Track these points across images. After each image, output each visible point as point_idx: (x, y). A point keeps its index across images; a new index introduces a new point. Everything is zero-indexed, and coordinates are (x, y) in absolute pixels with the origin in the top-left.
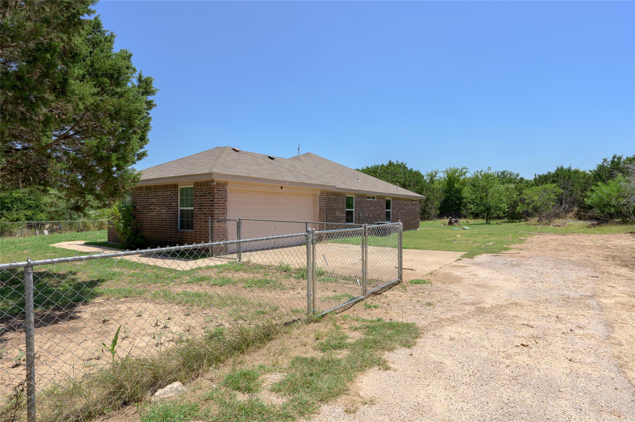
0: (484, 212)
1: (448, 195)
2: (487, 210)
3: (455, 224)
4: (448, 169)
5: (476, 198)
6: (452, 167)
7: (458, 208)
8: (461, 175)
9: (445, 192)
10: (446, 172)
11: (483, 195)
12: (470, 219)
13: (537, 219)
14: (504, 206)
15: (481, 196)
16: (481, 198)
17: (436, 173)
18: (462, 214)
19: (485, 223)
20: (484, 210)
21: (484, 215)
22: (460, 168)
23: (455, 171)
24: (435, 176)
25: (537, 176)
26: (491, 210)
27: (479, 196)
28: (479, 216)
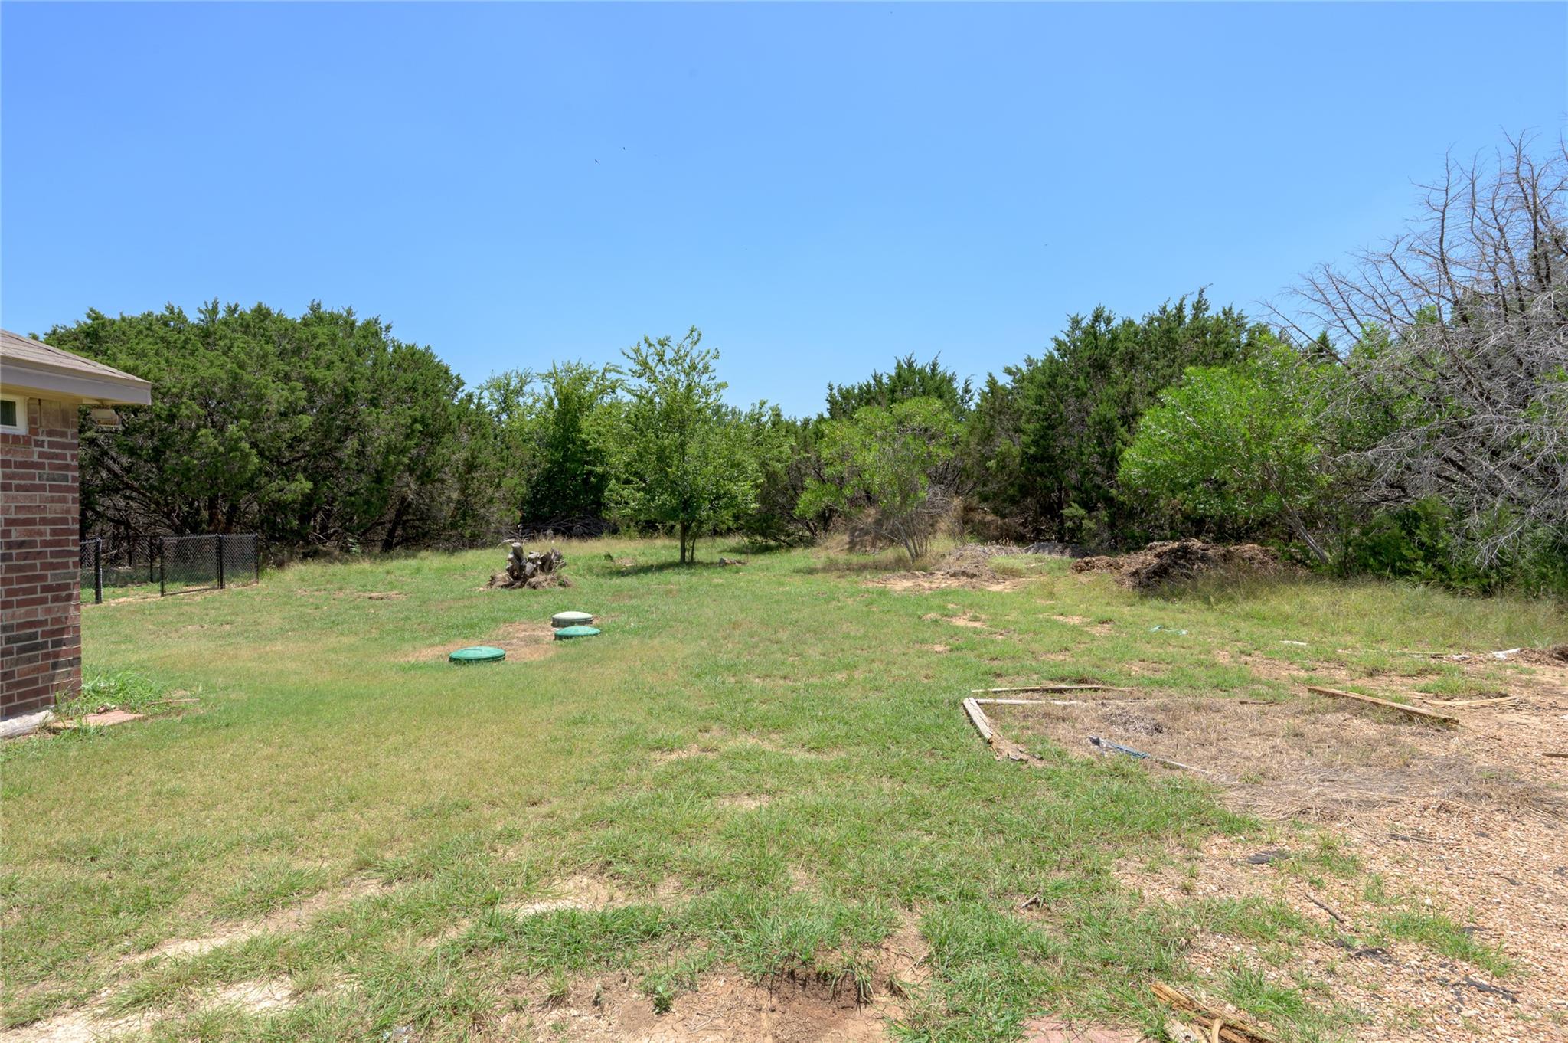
0: (672, 513)
1: (559, 456)
2: (684, 510)
3: (540, 577)
4: (560, 367)
5: (639, 454)
6: (574, 362)
7: (593, 502)
8: (602, 392)
9: (548, 445)
10: (550, 375)
11: (670, 440)
12: (631, 538)
13: (846, 538)
14: (745, 492)
15: (662, 450)
16: (662, 458)
17: (523, 383)
18: (604, 520)
19: (677, 556)
20: (674, 509)
21: (673, 527)
22: (599, 367)
23: (585, 377)
24: (519, 392)
25: (835, 391)
26: (699, 507)
27: (653, 448)
28: (656, 529)
